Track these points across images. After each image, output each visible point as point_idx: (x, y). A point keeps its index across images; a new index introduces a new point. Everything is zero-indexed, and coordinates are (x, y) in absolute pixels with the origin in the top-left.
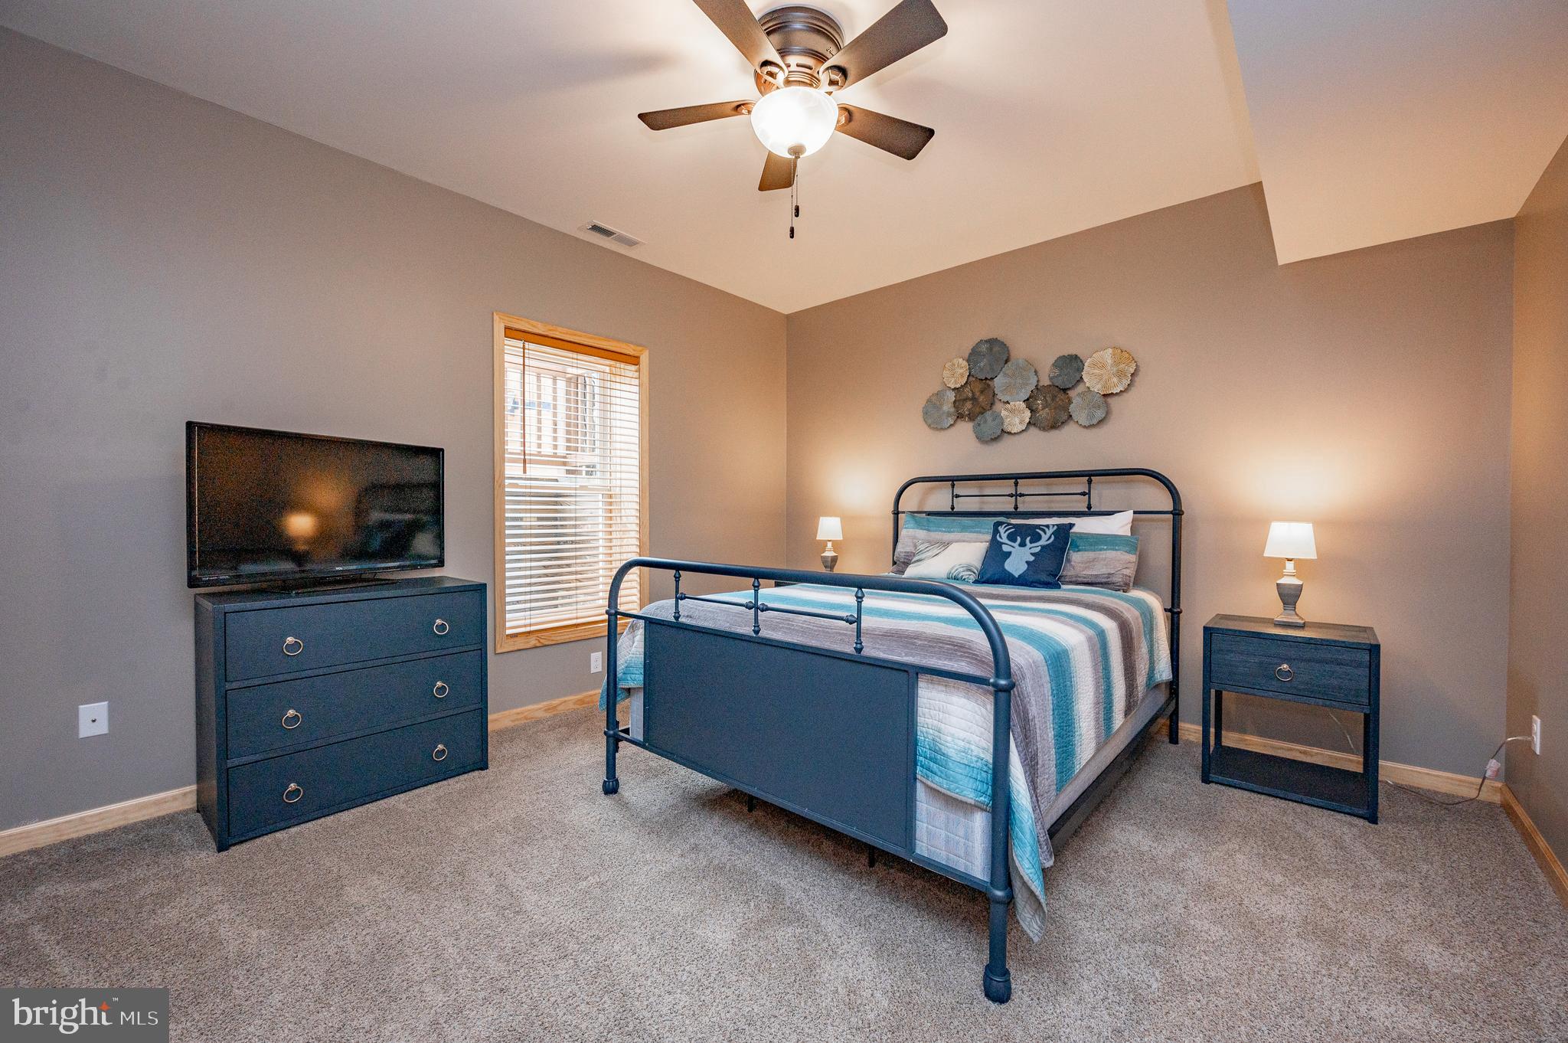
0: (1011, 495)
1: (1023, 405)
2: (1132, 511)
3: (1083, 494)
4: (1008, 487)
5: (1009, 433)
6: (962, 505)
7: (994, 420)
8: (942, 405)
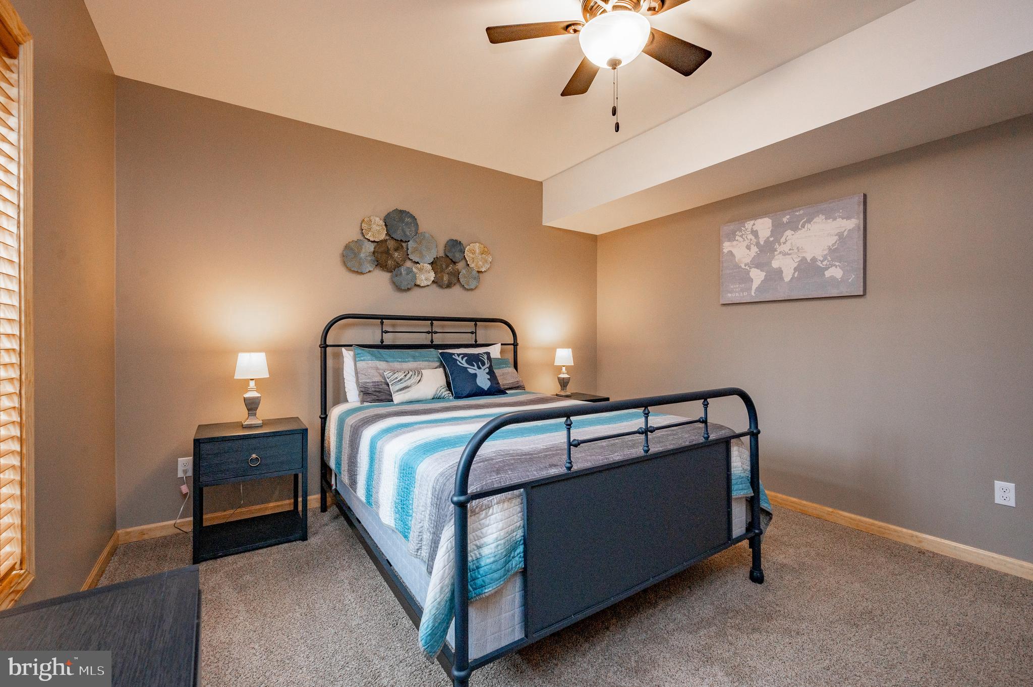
0: (428, 332)
1: (429, 267)
2: (500, 344)
3: (472, 333)
4: (425, 326)
5: (418, 286)
6: (389, 339)
7: (408, 274)
8: (359, 252)
